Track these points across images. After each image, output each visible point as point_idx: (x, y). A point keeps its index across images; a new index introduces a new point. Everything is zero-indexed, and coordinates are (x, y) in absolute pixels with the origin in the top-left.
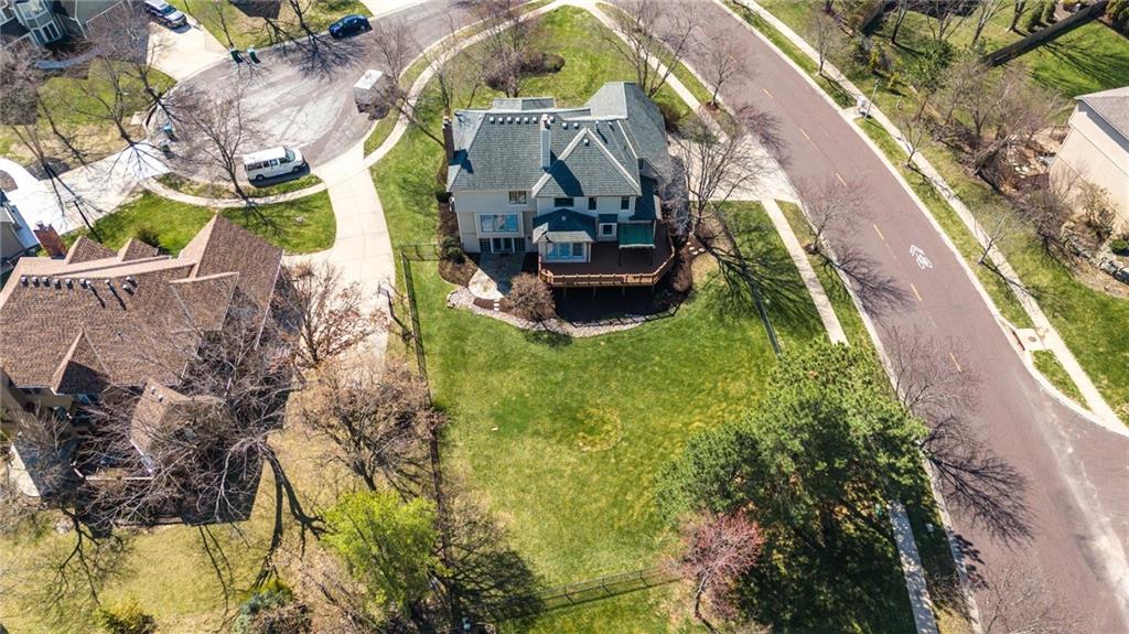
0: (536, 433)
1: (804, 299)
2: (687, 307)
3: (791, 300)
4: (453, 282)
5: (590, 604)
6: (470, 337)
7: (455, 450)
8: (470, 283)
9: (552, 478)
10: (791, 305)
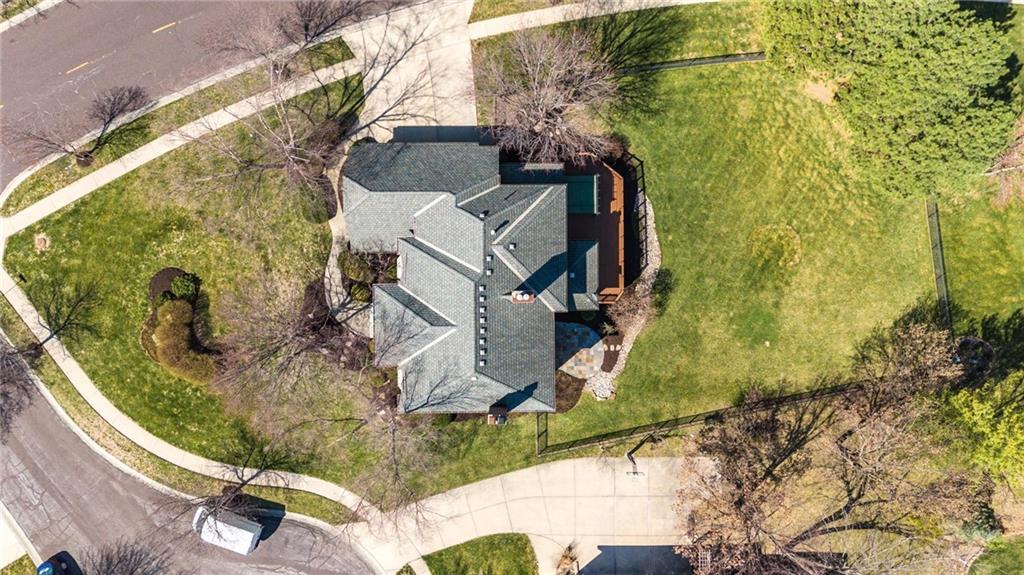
0: (777, 305)
1: (631, 20)
2: (633, 146)
3: (633, 35)
4: (579, 395)
5: (946, 260)
6: (655, 374)
7: (788, 380)
8: (580, 377)
9: (825, 290)
10: (639, 36)
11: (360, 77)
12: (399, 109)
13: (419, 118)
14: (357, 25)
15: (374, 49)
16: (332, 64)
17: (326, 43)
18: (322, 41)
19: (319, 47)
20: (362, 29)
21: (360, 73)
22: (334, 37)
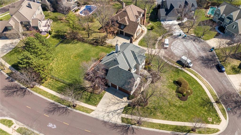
0: (82, 52)
1: (66, 94)
7: (88, 45)
9: (74, 50)
11: (123, 112)
12: (119, 102)
13: (116, 98)
14: (117, 123)
15: (117, 116)
16: (127, 118)
17: (126, 123)
18: (126, 124)
19: (128, 123)
20: (116, 121)
21: (123, 113)
22: (123, 123)
